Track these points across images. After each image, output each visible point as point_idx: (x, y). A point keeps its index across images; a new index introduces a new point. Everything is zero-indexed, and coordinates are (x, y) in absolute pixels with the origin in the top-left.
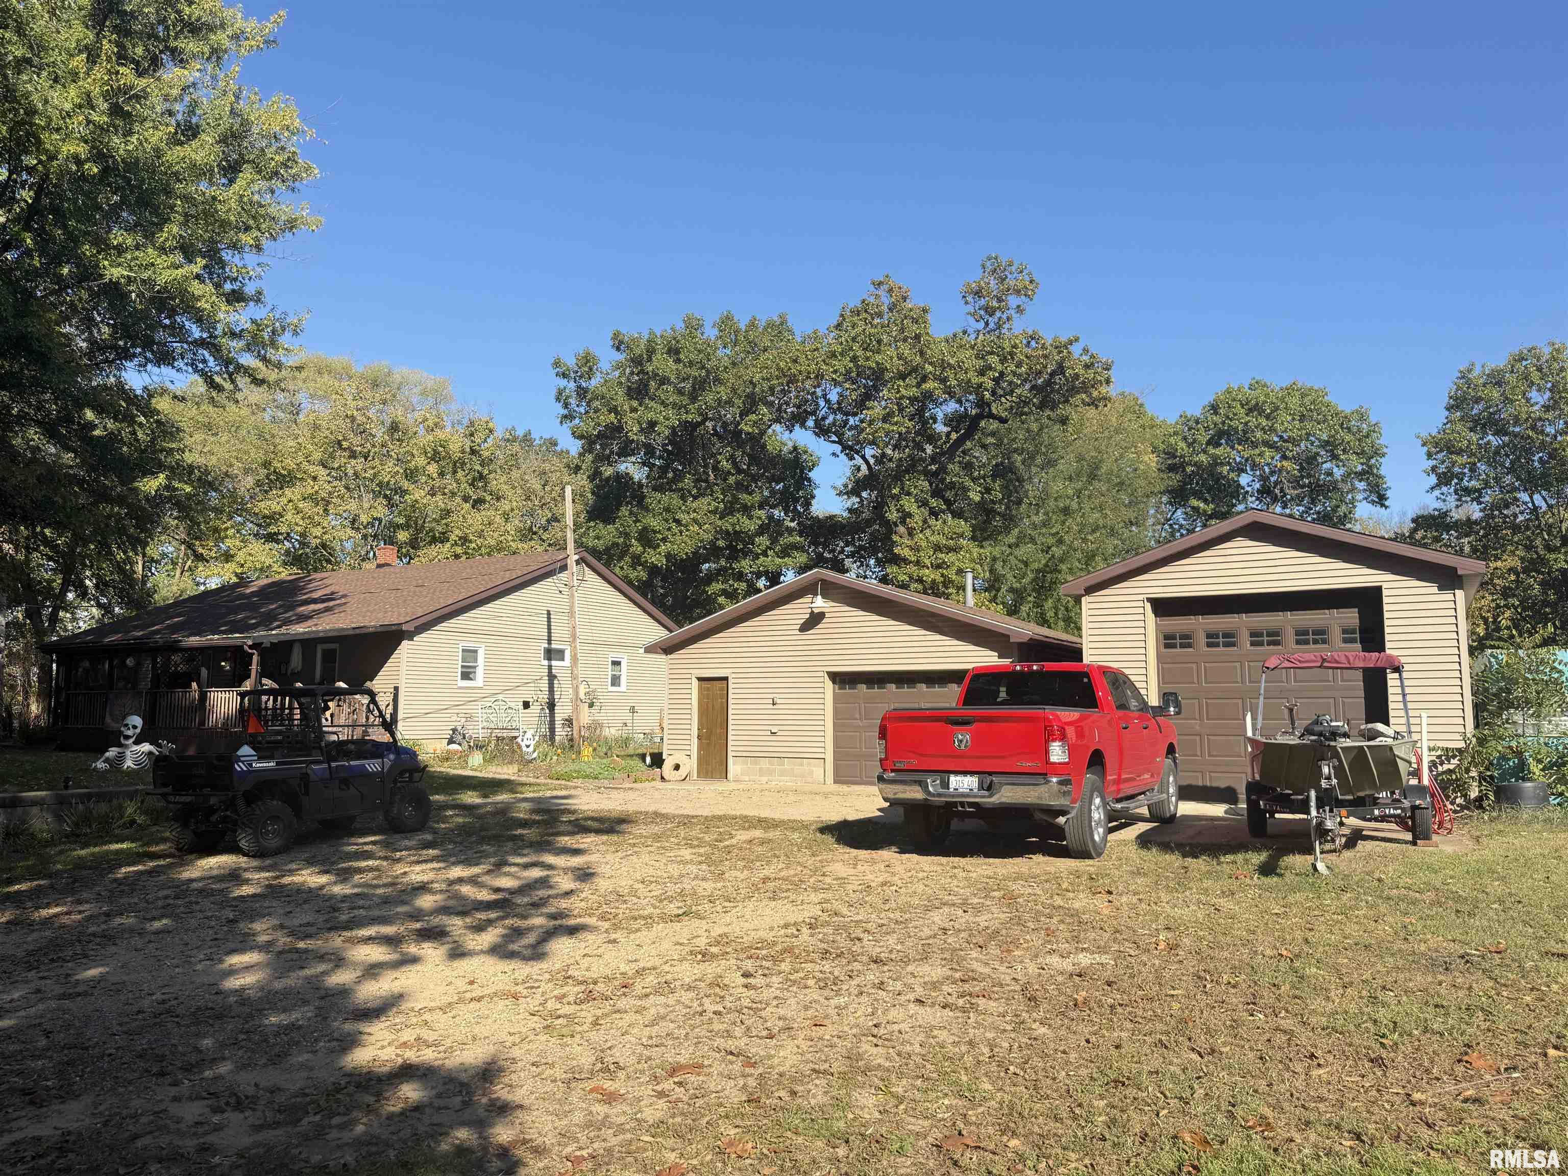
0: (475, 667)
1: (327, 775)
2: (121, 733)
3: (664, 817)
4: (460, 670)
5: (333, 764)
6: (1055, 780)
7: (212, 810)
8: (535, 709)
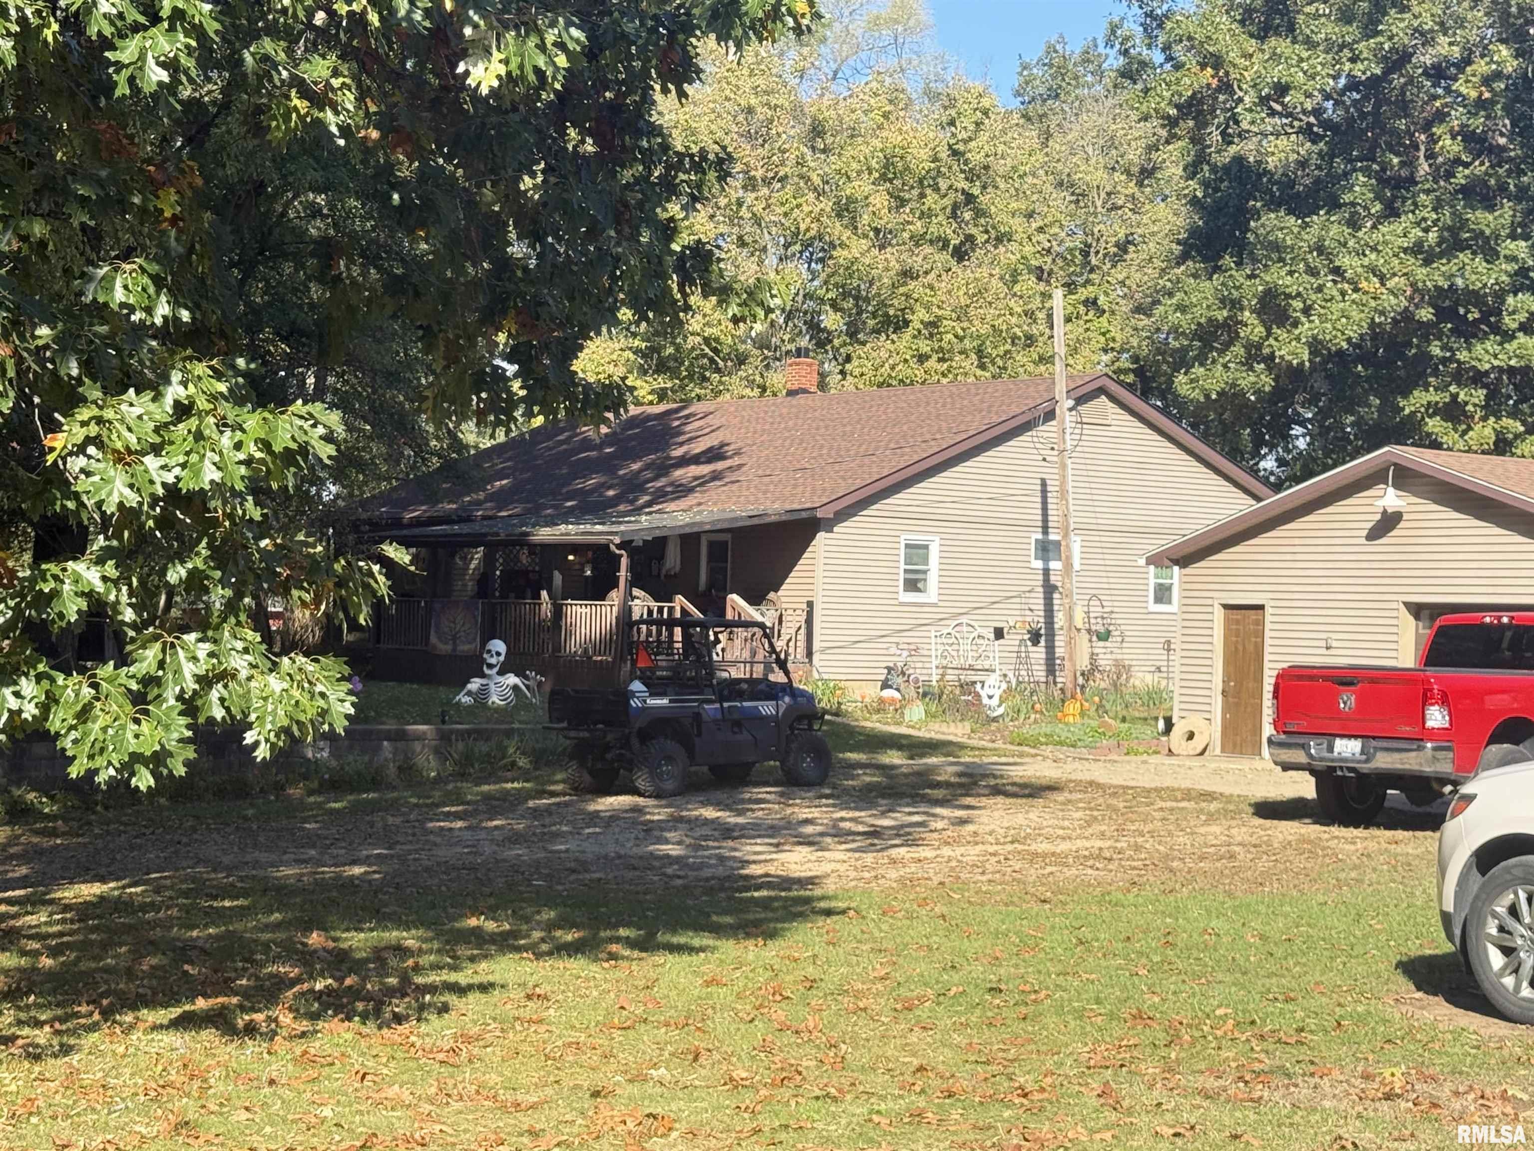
0: (925, 572)
1: (719, 716)
2: (483, 661)
3: (1099, 786)
4: (902, 576)
5: (726, 705)
6: (1429, 745)
7: (607, 748)
8: (1011, 641)
